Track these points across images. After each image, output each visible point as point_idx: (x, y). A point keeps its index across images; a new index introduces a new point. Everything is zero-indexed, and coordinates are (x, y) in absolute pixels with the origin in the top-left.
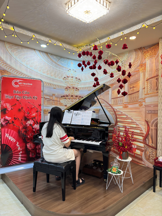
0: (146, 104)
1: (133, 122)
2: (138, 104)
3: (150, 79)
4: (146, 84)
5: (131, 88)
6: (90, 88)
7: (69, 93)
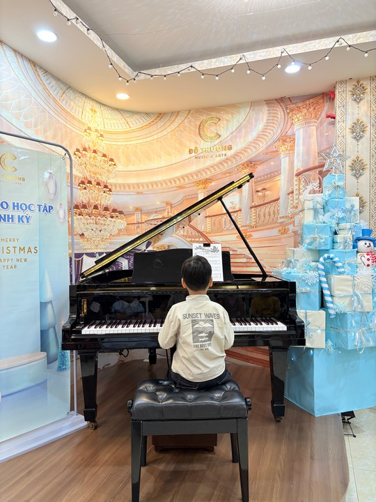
0: (297, 229)
2: (277, 230)
4: (295, 183)
5: (258, 191)
6: (141, 188)
7: (87, 199)
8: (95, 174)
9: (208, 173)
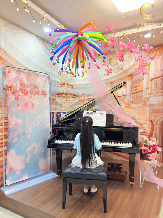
0: (150, 103)
1: (136, 121)
2: (142, 104)
3: (155, 79)
4: (150, 84)
5: (134, 87)
7: (63, 91)
8: (66, 81)
9: (113, 79)
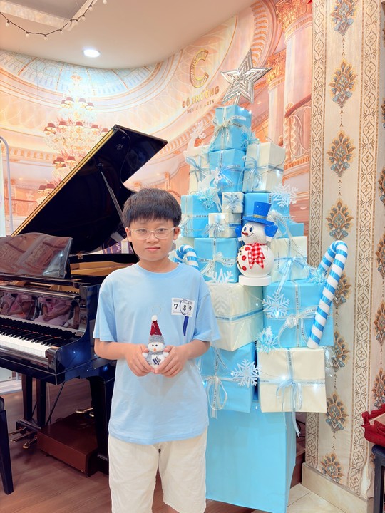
3: (298, 110)
4: (286, 128)
